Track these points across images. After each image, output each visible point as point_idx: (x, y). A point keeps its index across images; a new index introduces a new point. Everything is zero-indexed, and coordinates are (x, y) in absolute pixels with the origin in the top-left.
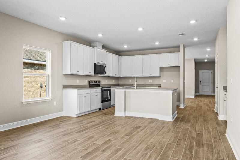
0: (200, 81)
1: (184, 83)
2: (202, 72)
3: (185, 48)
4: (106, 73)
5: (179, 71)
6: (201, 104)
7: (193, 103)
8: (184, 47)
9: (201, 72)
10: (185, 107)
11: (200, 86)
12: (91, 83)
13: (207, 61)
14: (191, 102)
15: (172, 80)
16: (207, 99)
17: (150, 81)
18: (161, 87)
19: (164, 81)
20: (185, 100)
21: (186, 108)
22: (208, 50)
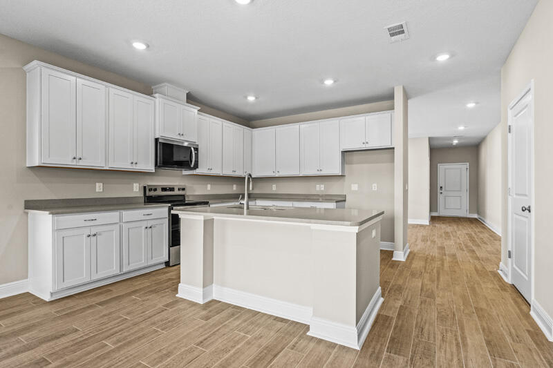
0: (441, 187)
1: (405, 192)
2: (445, 169)
3: (409, 101)
4: (196, 166)
5: (392, 160)
6: (451, 245)
7: (429, 243)
8: (407, 97)
9: (442, 168)
10: (408, 256)
11: (441, 198)
12: (148, 193)
13: (457, 144)
14: (424, 240)
15: (374, 185)
16: (460, 227)
17: (320, 188)
18: (345, 201)
19: (355, 187)
20: (409, 230)
21: (411, 263)
22: (471, 105)
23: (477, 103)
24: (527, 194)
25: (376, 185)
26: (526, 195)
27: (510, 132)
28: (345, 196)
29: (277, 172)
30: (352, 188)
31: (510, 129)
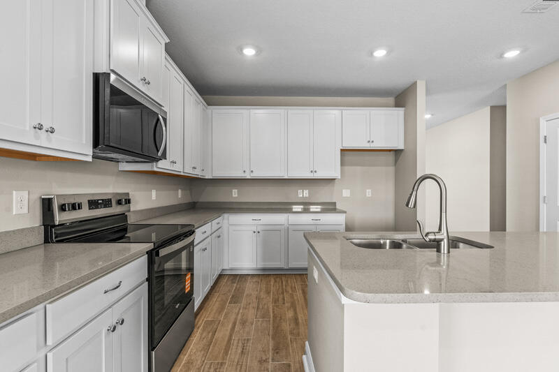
15: (367, 191)
17: (303, 194)
19: (346, 193)
23: (432, 115)
25: (370, 191)
27: (545, 142)
28: (335, 203)
29: (248, 171)
30: (343, 194)
31: (545, 140)
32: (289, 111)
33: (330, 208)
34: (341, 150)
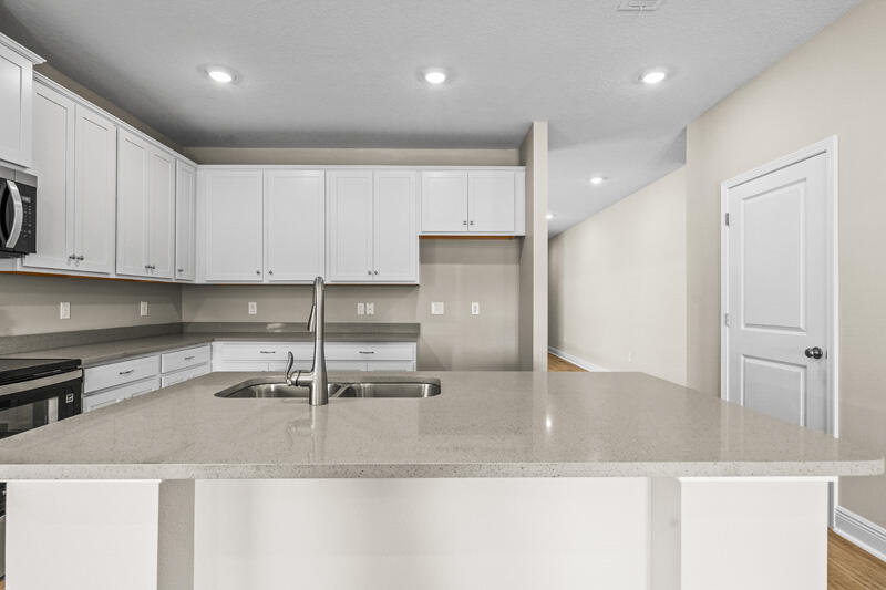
15: (473, 304)
17: (366, 310)
19: (437, 308)
22: (596, 181)
23: (605, 178)
24: (802, 326)
25: (477, 304)
26: (798, 329)
27: (727, 224)
28: (418, 325)
29: (266, 272)
30: (432, 311)
31: (727, 219)
32: (328, 173)
33: (410, 332)
34: (421, 237)
